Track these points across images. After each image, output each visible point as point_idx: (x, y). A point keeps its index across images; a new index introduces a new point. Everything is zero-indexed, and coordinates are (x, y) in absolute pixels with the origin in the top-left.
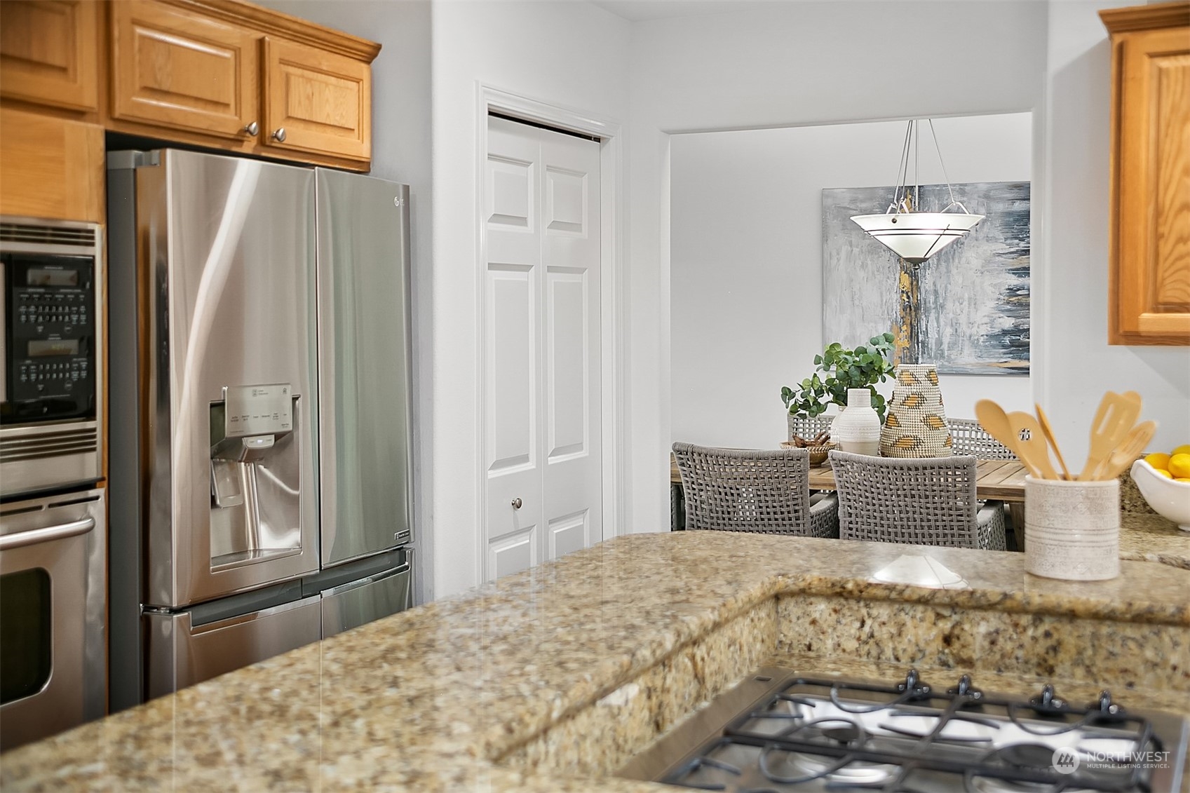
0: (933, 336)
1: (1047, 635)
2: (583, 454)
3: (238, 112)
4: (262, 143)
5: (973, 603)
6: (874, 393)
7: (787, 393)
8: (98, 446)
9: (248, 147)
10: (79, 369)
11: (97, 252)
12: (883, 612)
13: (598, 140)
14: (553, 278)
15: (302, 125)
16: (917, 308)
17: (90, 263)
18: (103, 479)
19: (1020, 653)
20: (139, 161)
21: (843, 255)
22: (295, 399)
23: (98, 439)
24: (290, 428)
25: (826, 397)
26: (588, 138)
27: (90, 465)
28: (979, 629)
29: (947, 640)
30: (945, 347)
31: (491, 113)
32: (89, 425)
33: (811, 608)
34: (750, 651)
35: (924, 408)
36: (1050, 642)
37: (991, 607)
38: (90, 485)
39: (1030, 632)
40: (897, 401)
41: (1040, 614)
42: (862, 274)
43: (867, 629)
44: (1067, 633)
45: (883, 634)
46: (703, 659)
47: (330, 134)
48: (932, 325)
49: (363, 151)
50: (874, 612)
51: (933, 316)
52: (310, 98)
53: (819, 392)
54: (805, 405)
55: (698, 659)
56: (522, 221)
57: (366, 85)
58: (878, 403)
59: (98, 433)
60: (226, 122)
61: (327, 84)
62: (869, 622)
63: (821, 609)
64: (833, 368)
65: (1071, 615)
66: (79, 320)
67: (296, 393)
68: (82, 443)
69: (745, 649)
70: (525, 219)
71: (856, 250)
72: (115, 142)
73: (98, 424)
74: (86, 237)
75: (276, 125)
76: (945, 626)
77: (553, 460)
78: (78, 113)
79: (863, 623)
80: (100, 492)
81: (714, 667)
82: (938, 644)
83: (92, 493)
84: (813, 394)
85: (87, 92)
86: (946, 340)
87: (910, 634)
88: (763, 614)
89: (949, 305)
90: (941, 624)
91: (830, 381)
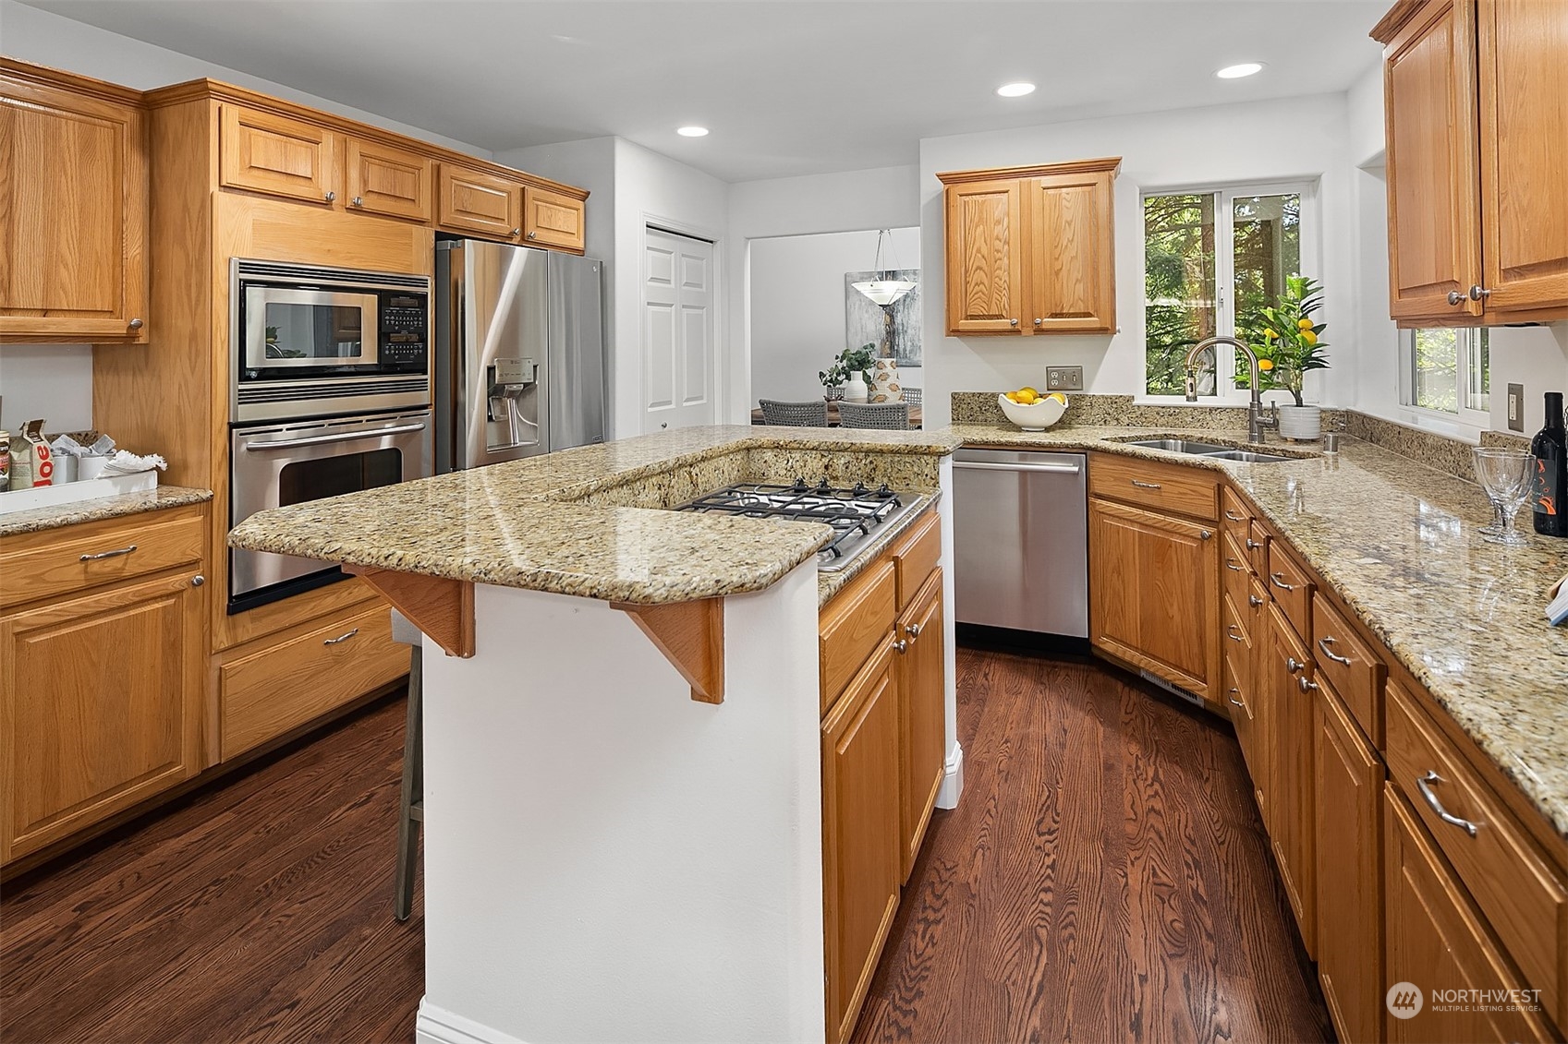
0: (902, 347)
1: (871, 462)
2: (704, 401)
3: (509, 223)
4: (523, 239)
5: (837, 449)
6: (865, 373)
7: (822, 375)
8: (429, 388)
9: (516, 240)
10: (418, 348)
11: (430, 290)
12: (797, 455)
13: (711, 242)
14: (685, 311)
15: (545, 230)
16: (894, 333)
17: (425, 296)
18: (431, 404)
19: (859, 472)
20: (452, 245)
21: (857, 306)
22: (535, 367)
23: (429, 384)
24: (532, 381)
25: (843, 377)
26: (707, 241)
27: (425, 397)
28: (840, 461)
29: (826, 467)
30: (908, 352)
31: (647, 226)
32: (424, 377)
33: (764, 455)
34: (729, 475)
35: (889, 380)
36: (872, 466)
37: (846, 450)
38: (425, 407)
39: (863, 462)
40: (877, 377)
41: (868, 452)
42: (866, 316)
43: (790, 464)
44: (879, 461)
45: (797, 466)
46: (697, 475)
47: (562, 236)
48: (901, 340)
49: (581, 245)
50: (793, 456)
51: (901, 337)
52: (550, 217)
53: (838, 374)
54: (831, 381)
55: (693, 474)
56: (668, 281)
57: (582, 211)
58: (867, 379)
59: (429, 381)
60: (503, 228)
61: (559, 211)
62: (791, 461)
63: (769, 455)
64: (845, 361)
65: (881, 452)
66: (418, 324)
67: (536, 364)
68: (421, 386)
69: (726, 473)
70: (669, 281)
71: (863, 304)
72: (440, 237)
73: (428, 376)
74: (424, 283)
75: (531, 230)
76: (825, 460)
77: (685, 404)
78: (421, 222)
79: (788, 461)
80: (430, 410)
81: (704, 479)
82: (823, 470)
83: (425, 411)
84: (835, 375)
85: (425, 211)
86: (908, 349)
87: (809, 464)
88: (739, 457)
89: (909, 331)
90: (823, 460)
91: (843, 368)
